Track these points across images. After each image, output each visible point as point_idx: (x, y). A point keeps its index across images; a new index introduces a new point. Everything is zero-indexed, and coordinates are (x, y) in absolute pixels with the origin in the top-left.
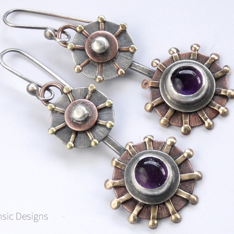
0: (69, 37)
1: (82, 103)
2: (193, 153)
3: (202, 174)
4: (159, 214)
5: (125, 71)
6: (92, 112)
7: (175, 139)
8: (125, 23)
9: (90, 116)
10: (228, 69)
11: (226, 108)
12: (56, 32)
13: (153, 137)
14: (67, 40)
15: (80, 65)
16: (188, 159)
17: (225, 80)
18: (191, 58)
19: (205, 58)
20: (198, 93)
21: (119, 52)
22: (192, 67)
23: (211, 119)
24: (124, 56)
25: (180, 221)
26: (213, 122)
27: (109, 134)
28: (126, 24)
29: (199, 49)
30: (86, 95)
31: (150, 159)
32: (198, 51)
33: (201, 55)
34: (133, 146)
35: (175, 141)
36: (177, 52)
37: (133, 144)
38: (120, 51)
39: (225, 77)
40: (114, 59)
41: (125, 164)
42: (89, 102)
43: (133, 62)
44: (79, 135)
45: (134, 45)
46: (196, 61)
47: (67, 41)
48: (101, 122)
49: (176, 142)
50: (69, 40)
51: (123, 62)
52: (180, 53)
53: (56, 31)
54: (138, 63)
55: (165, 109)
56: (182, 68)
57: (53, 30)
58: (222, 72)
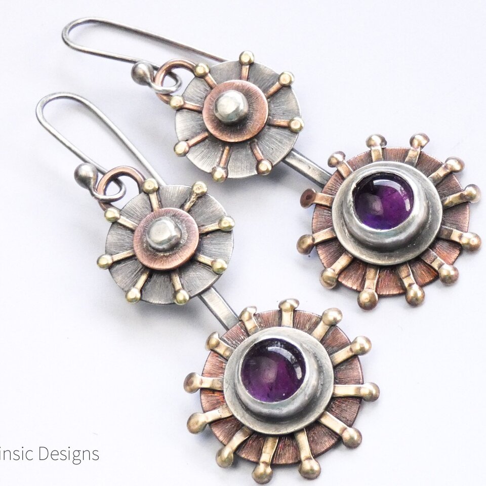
0: (179, 84)
1: (173, 216)
2: (370, 348)
3: (379, 391)
4: (278, 457)
5: (272, 167)
6: (188, 236)
7: (340, 313)
8: (291, 73)
9: (181, 242)
10: (474, 192)
11: (455, 269)
12: (155, 72)
13: (297, 302)
14: (173, 89)
15: (187, 140)
16: (359, 356)
17: (465, 214)
18: (406, 161)
19: (434, 165)
20: (399, 229)
21: (267, 127)
22: (397, 176)
23: (422, 286)
24: (278, 136)
25: (317, 477)
26: (424, 293)
27: (214, 285)
28: (293, 75)
29: (426, 144)
30: (185, 202)
31: (277, 343)
32: (422, 147)
33: (427, 157)
34: (254, 315)
35: (338, 318)
36: (381, 145)
37: (256, 310)
38: (269, 124)
39: (466, 208)
40: (256, 140)
41: (232, 347)
42: (187, 217)
43: (292, 152)
44: (155, 277)
45: (301, 117)
46: (416, 167)
47: (172, 92)
48: (203, 258)
49: (340, 320)
50: (177, 90)
51: (272, 149)
52: (388, 147)
53: (156, 69)
54: (301, 155)
55: (335, 253)
56: (379, 175)
57: (151, 67)
58: (462, 196)
